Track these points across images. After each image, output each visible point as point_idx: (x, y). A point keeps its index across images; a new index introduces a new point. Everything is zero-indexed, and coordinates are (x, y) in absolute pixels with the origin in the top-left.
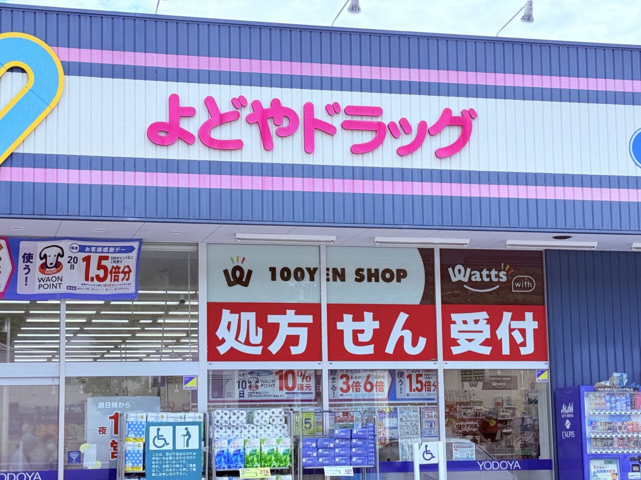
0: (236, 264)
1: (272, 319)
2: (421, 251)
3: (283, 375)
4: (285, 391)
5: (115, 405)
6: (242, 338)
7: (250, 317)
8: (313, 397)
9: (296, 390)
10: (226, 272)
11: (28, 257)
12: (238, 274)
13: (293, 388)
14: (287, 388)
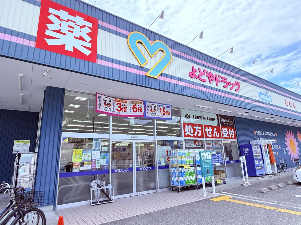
0: (187, 114)
1: (194, 127)
2: (216, 114)
3: (195, 141)
4: (196, 145)
5: (167, 148)
6: (190, 132)
7: (190, 126)
8: (201, 146)
9: (197, 145)
10: (185, 115)
11: (148, 107)
12: (187, 116)
13: (197, 144)
14: (196, 144)
